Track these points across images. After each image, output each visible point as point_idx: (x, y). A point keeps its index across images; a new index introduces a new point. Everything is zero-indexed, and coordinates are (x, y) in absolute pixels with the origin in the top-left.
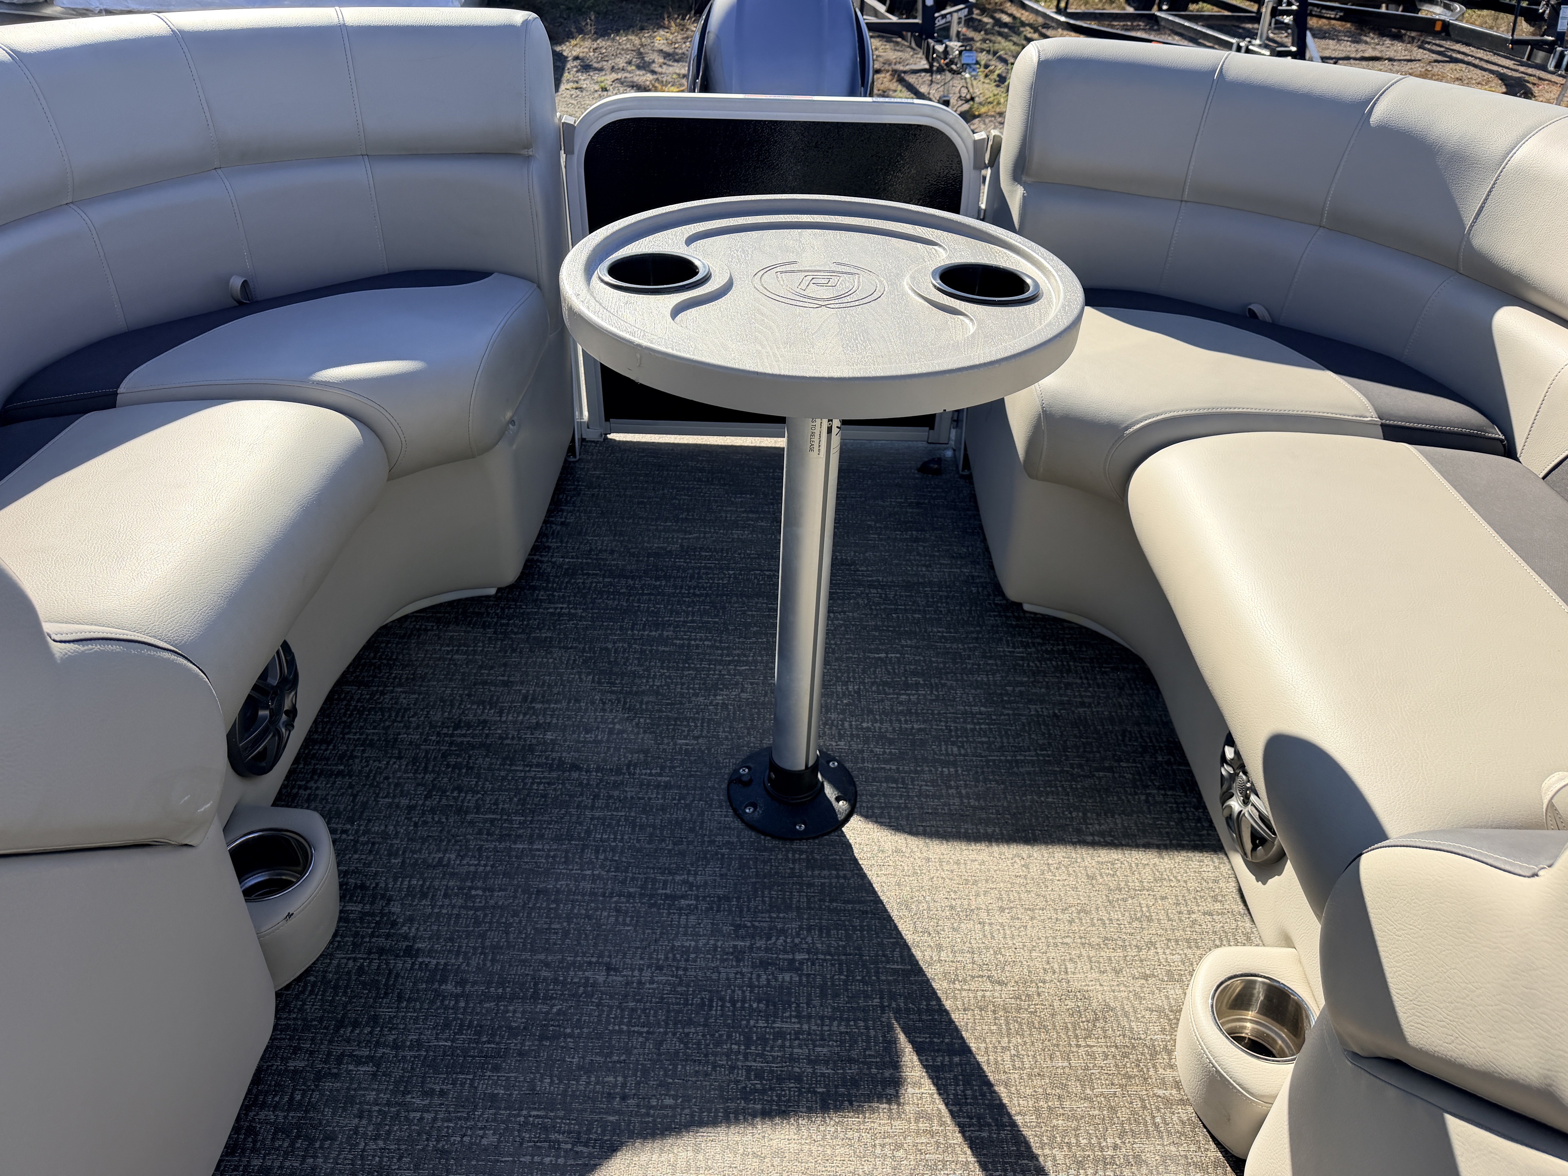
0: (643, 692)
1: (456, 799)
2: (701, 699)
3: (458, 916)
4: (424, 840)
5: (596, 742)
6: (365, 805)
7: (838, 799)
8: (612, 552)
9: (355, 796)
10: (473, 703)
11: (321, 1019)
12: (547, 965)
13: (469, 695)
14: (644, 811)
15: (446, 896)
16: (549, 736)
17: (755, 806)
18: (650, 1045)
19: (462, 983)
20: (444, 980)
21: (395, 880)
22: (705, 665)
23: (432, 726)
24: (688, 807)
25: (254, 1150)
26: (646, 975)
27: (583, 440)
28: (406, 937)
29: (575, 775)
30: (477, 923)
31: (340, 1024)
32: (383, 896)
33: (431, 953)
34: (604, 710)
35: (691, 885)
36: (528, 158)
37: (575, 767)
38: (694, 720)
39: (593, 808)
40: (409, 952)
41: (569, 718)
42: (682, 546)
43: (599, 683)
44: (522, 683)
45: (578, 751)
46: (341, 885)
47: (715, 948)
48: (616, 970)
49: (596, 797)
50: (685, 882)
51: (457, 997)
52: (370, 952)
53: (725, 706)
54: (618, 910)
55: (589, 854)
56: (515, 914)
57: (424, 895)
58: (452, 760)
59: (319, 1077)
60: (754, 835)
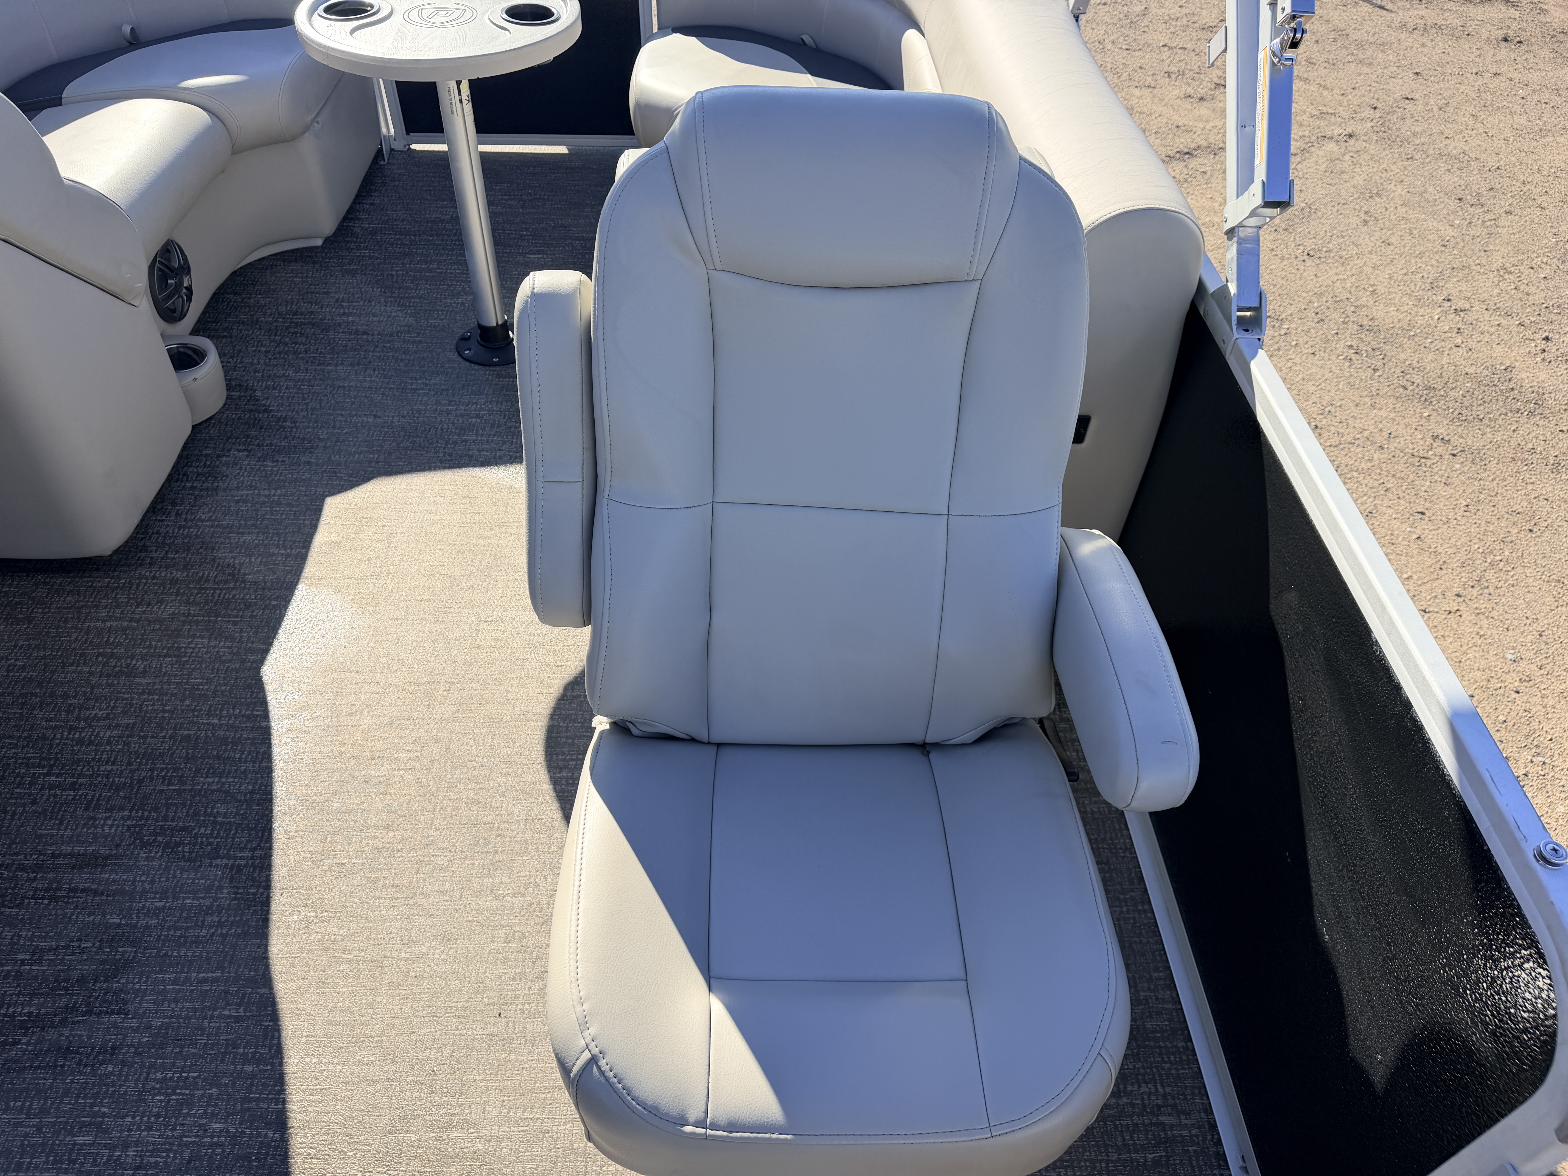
0: (412, 297)
1: (293, 348)
2: (448, 301)
3: (293, 397)
4: (275, 366)
5: (379, 321)
6: (240, 351)
8: (403, 220)
9: (234, 347)
10: (305, 303)
11: (219, 437)
12: (342, 415)
13: (303, 299)
14: (404, 353)
15: (287, 388)
16: (350, 319)
17: (470, 349)
18: (394, 444)
19: (295, 422)
20: (285, 421)
21: (258, 382)
22: (454, 283)
23: (279, 314)
24: (431, 352)
25: (187, 481)
26: (396, 419)
27: (392, 150)
28: (264, 405)
29: (364, 337)
30: (304, 399)
31: (230, 437)
32: (251, 389)
33: (278, 411)
34: (386, 306)
35: (427, 385)
37: (364, 333)
38: (442, 311)
39: (374, 351)
40: (265, 411)
41: (364, 310)
42: (452, 216)
43: (385, 292)
44: (336, 293)
45: (367, 325)
46: (227, 385)
47: (436, 409)
48: (379, 417)
49: (377, 346)
50: (423, 383)
51: (292, 428)
52: (244, 411)
53: (463, 304)
54: (383, 394)
55: (369, 371)
56: (326, 395)
57: (275, 389)
58: (292, 330)
59: (218, 456)
60: (468, 364)
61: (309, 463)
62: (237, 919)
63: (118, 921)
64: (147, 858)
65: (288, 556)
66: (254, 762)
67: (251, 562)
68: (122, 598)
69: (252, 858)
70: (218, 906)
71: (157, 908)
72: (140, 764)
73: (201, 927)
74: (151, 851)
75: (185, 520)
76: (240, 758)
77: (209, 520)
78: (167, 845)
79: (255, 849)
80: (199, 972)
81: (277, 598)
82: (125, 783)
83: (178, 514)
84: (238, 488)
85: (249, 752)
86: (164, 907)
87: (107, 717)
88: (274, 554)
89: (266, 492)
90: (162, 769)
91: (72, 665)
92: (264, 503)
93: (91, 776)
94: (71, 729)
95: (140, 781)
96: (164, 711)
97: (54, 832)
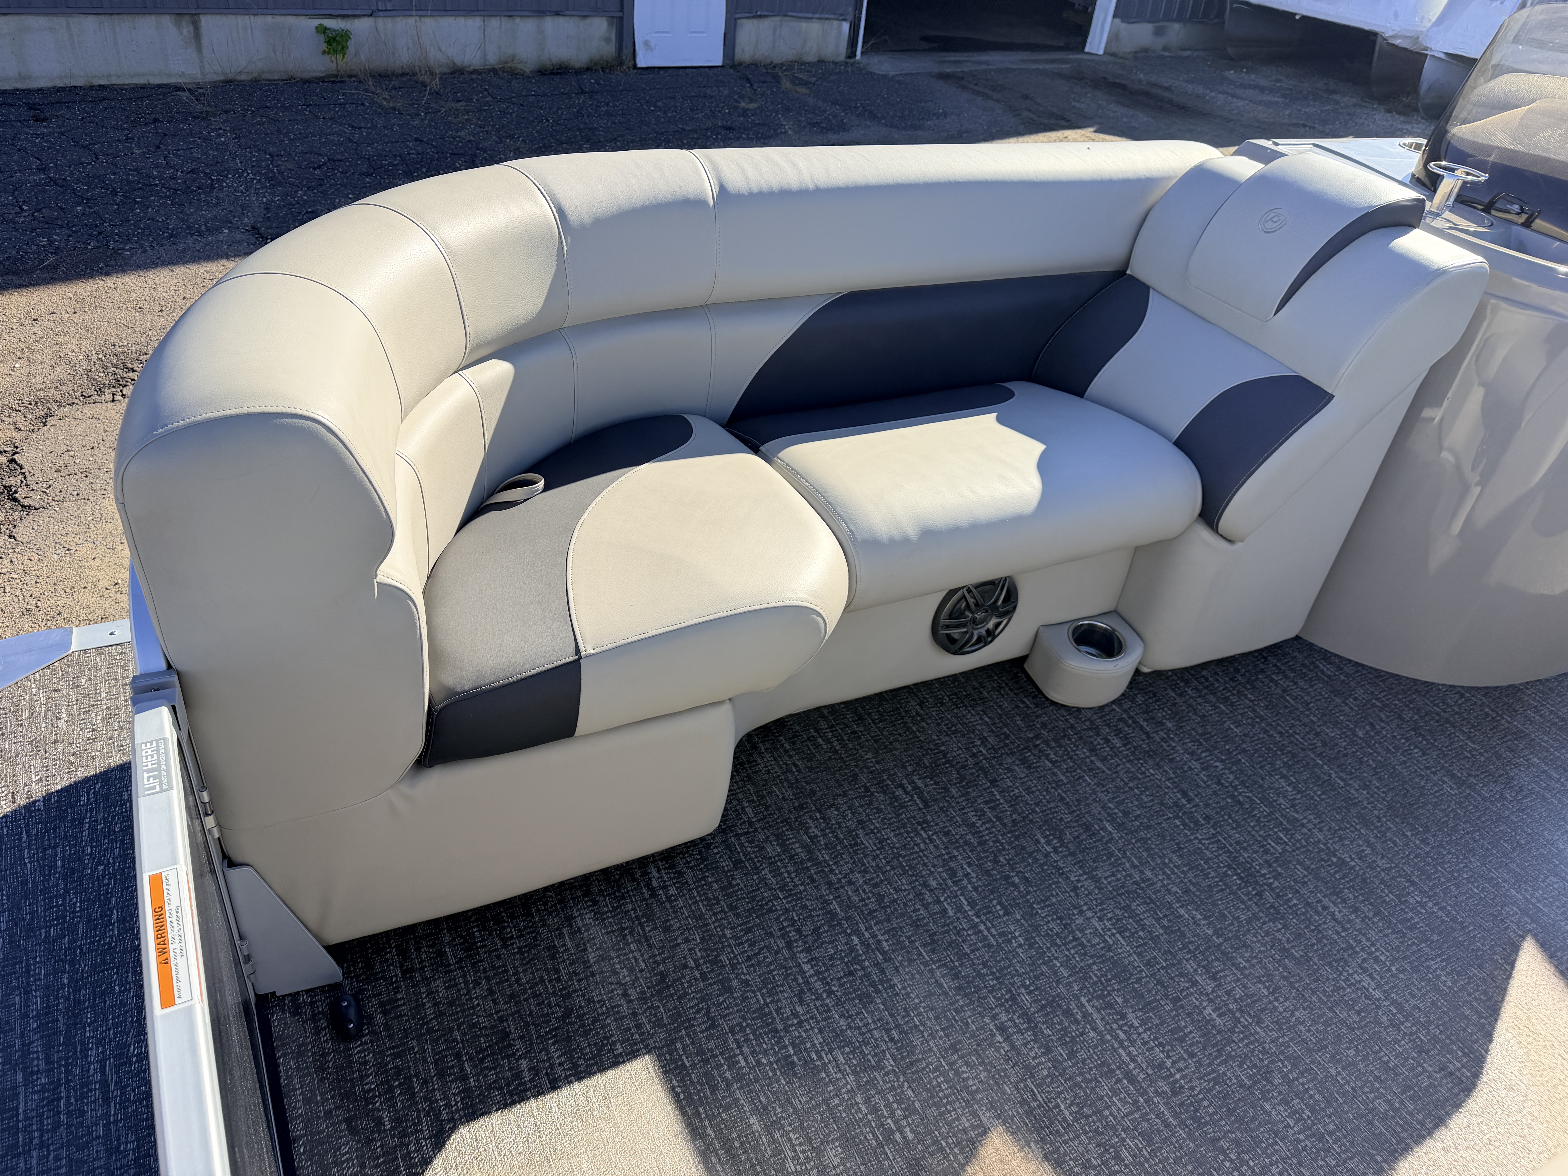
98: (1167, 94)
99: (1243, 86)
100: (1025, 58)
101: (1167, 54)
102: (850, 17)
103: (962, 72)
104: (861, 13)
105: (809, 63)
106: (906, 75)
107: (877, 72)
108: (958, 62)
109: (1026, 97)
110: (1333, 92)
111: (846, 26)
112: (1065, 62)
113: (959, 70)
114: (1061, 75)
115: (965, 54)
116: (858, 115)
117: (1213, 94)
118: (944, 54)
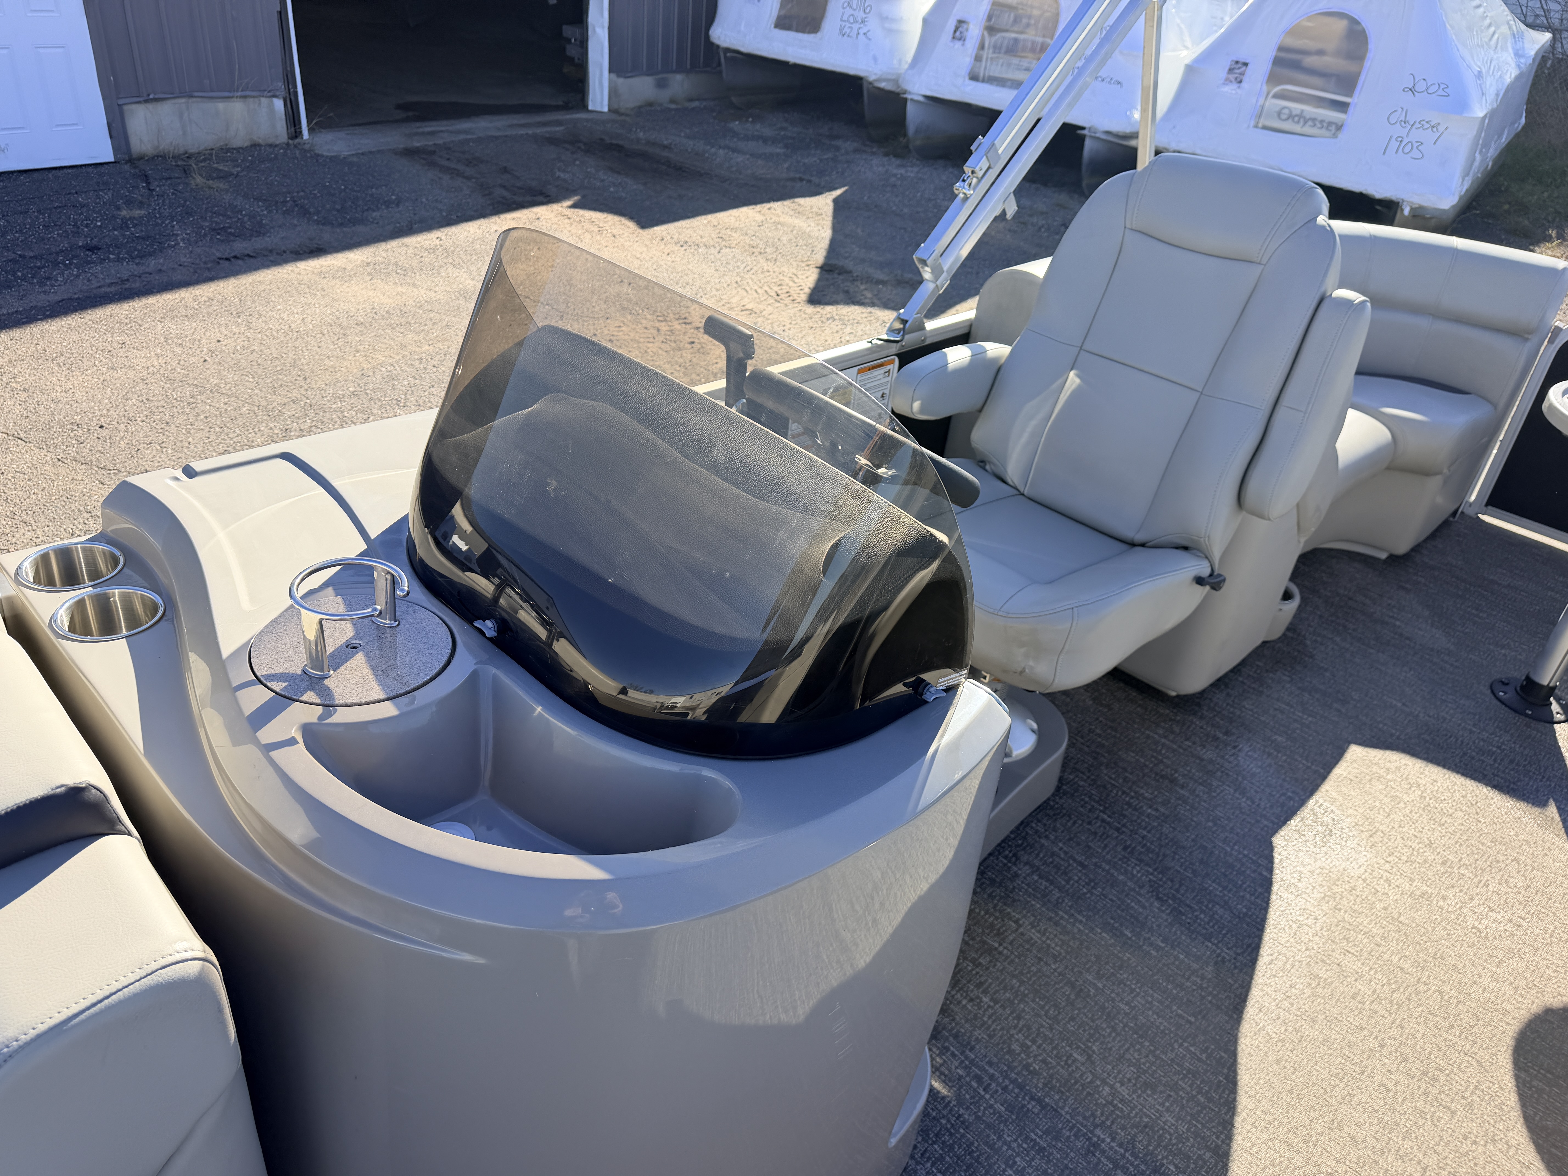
0: (1458, 630)
1: (1344, 623)
2: (1492, 647)
3: (1336, 657)
5: (1423, 636)
7: (1558, 713)
8: (1461, 569)
10: (1360, 595)
12: (1375, 690)
13: (1359, 591)
14: (1441, 669)
15: (1332, 649)
16: (1398, 623)
17: (1505, 693)
19: (1333, 676)
20: (1325, 672)
21: (1310, 634)
23: (1337, 594)
24: (1466, 679)
26: (1422, 715)
27: (1462, 513)
28: (1311, 652)
29: (1408, 641)
30: (1345, 663)
31: (1278, 661)
32: (1306, 638)
33: (1321, 662)
34: (1432, 627)
35: (1456, 702)
36: (1527, 339)
38: (1484, 652)
39: (1413, 656)
40: (1311, 657)
41: (1411, 621)
42: (1509, 584)
43: (1433, 616)
44: (1389, 599)
45: (1412, 634)
47: (1460, 725)
48: (1407, 706)
49: (1417, 653)
50: (1453, 699)
51: (1330, 678)
53: (1505, 655)
54: (1414, 691)
55: (1406, 669)
56: (1364, 669)
57: (1322, 645)
58: (1345, 609)
59: (1268, 672)
60: (1498, 703)
61: (1339, 711)
62: (1215, 992)
63: (1130, 935)
64: (1159, 909)
65: (1308, 767)
66: (1251, 895)
67: (1277, 757)
68: (1177, 729)
69: (1235, 959)
70: (1202, 974)
71: (1158, 945)
72: (1167, 844)
73: (1188, 979)
74: (1162, 906)
75: (1233, 701)
76: (1241, 886)
77: (1252, 710)
78: (1174, 909)
79: (1238, 954)
80: (1178, 1008)
81: (1293, 792)
82: (1154, 850)
83: (1228, 695)
84: (1278, 700)
85: (1249, 886)
86: (1163, 949)
87: (1150, 800)
88: (1296, 760)
89: (1300, 714)
90: (1182, 858)
91: (1133, 752)
92: (1296, 721)
93: (1131, 831)
94: (1124, 792)
95: (1165, 856)
96: (1192, 820)
97: (1100, 851)
98: (665, 154)
99: (747, 138)
100: (515, 122)
101: (673, 106)
102: (283, 92)
103: (435, 144)
104: (295, 87)
105: (238, 149)
106: (363, 154)
107: (325, 154)
108: (432, 133)
109: (505, 170)
110: (837, 137)
111: (279, 104)
112: (559, 123)
113: (431, 143)
114: (552, 141)
115: (445, 122)
116: (284, 213)
117: (713, 150)
118: (418, 124)
